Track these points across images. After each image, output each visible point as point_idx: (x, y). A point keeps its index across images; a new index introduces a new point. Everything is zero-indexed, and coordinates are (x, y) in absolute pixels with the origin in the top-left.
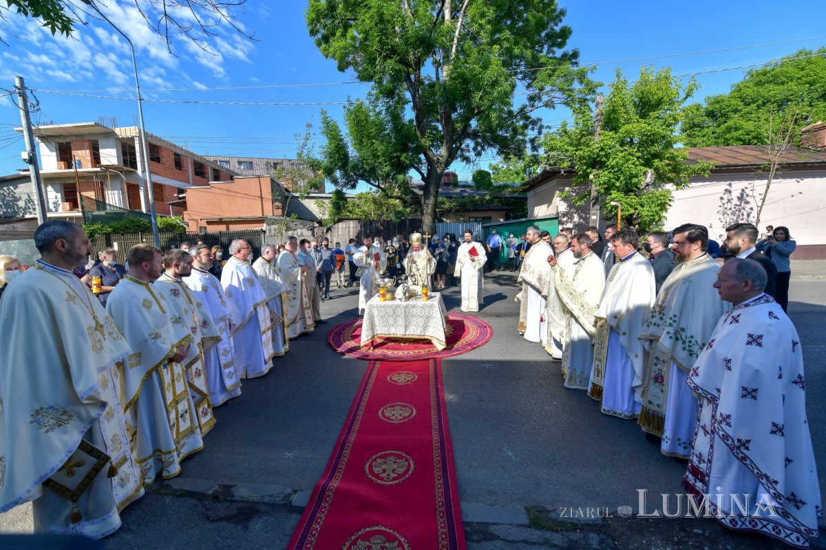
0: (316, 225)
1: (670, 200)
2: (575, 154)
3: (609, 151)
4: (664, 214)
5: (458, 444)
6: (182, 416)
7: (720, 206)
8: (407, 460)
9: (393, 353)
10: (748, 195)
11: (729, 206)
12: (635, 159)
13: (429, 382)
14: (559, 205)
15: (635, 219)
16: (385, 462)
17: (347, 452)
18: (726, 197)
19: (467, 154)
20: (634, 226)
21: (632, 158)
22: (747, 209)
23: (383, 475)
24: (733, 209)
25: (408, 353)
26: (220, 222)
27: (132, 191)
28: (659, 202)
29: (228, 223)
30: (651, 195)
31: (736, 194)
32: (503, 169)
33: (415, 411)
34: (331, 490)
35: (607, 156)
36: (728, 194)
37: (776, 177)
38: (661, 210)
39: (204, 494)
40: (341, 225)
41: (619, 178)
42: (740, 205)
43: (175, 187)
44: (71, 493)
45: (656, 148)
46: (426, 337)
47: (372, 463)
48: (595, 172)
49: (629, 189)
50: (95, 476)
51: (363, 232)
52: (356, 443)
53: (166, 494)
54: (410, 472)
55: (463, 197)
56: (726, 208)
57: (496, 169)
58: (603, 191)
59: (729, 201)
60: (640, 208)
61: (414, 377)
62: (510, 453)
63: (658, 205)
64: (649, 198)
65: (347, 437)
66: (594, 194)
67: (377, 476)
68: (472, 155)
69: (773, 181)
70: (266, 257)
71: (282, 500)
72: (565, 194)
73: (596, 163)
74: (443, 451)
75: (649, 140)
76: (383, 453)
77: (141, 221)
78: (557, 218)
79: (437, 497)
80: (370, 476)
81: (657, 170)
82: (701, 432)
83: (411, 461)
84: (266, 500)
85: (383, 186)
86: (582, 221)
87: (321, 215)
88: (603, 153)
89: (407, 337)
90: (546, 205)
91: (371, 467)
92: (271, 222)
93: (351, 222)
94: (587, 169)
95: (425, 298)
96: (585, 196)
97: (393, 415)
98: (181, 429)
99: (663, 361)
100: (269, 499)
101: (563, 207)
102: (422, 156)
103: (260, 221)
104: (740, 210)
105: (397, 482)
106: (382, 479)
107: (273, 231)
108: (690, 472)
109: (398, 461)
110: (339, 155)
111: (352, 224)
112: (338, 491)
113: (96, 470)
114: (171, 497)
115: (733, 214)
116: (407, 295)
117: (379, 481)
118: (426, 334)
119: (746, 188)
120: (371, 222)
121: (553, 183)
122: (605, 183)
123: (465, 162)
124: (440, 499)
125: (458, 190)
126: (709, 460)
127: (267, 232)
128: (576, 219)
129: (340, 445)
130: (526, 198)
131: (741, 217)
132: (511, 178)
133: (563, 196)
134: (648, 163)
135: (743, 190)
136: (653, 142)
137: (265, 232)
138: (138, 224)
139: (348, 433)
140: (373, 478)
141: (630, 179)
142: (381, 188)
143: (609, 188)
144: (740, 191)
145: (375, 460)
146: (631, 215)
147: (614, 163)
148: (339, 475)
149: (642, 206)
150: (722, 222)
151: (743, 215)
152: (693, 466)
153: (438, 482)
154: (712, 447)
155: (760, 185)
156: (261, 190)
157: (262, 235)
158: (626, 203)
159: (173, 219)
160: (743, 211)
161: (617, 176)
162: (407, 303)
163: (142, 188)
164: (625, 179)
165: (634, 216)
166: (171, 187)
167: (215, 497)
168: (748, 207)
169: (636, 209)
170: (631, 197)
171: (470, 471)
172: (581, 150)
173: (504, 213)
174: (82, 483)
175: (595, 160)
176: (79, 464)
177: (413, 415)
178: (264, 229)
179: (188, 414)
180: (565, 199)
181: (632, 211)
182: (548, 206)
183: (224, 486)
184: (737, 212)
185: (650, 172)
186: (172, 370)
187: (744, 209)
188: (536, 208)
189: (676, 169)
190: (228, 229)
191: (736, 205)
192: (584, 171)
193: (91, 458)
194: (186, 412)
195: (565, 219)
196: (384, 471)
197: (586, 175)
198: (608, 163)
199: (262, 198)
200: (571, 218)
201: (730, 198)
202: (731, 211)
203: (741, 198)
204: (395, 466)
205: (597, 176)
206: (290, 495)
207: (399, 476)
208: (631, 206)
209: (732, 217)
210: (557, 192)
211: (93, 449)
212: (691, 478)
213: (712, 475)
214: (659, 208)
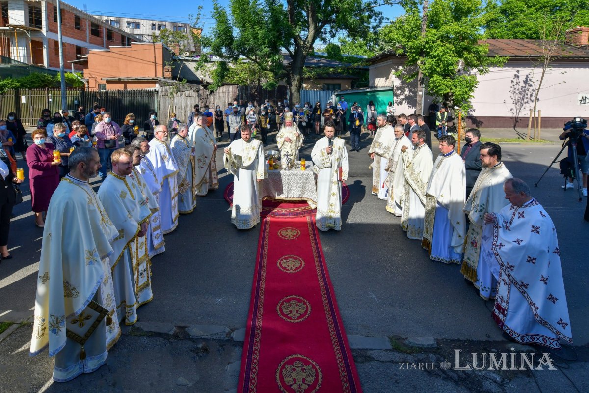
0: (202, 88)
1: (476, 84)
2: (407, 44)
3: (432, 44)
4: (471, 94)
5: (337, 290)
6: (141, 274)
7: (511, 87)
8: (305, 303)
9: (278, 210)
10: (530, 80)
11: (517, 87)
12: (451, 52)
13: (309, 237)
14: (394, 81)
15: (450, 96)
16: (290, 305)
17: (262, 297)
18: (515, 80)
19: (324, 36)
20: (450, 102)
21: (449, 51)
22: (530, 90)
23: (290, 315)
24: (520, 90)
25: (290, 210)
26: (119, 81)
27: (36, 48)
28: (468, 85)
29: (126, 83)
30: (461, 79)
31: (522, 78)
32: (349, 42)
33: (303, 264)
34: (259, 329)
35: (431, 48)
36: (516, 78)
37: (550, 65)
38: (470, 90)
39: (168, 334)
40: (222, 89)
41: (439, 65)
42: (525, 87)
43: (73, 45)
44: (81, 339)
45: (465, 43)
46: (303, 199)
47: (281, 306)
48: (421, 59)
49: (446, 74)
50: (98, 325)
51: (240, 95)
52: (266, 290)
53: (141, 335)
54: (309, 312)
55: (319, 67)
56: (515, 89)
57: (343, 42)
58: (427, 74)
59: (517, 83)
60: (453, 88)
61: (298, 233)
62: (374, 296)
63: (467, 87)
64: (461, 81)
65: (258, 285)
66: (420, 76)
67: (286, 316)
68: (328, 36)
69: (548, 69)
70: (182, 134)
71: (226, 337)
72: (399, 73)
73: (422, 52)
74: (328, 296)
75: (462, 37)
76: (287, 298)
77: (46, 76)
78: (392, 90)
79: (331, 331)
80: (281, 316)
81: (466, 59)
82: (502, 283)
83: (308, 304)
84: (214, 337)
85: (258, 61)
86: (411, 94)
87: (202, 76)
88: (427, 46)
89: (288, 199)
90: (384, 78)
91: (281, 310)
92: (162, 84)
93: (231, 87)
94: (416, 56)
95: (303, 168)
96: (414, 76)
97: (288, 266)
98: (140, 284)
99: (477, 232)
100: (216, 336)
101: (397, 83)
102: (292, 41)
103: (153, 82)
104: (525, 91)
105: (301, 320)
106: (290, 318)
107: (164, 93)
108: (497, 308)
109: (299, 304)
110: (226, 37)
111: (231, 88)
112: (264, 330)
113: (99, 321)
114: (145, 338)
115: (520, 93)
116: (289, 165)
117: (288, 320)
118: (303, 196)
119: (529, 74)
120: (247, 87)
121: (390, 62)
122: (429, 69)
123: (323, 42)
124: (333, 333)
125: (315, 60)
126: (507, 301)
127: (160, 93)
128: (407, 92)
129: (255, 292)
130: (368, 70)
131: (526, 96)
132: (356, 50)
133: (397, 74)
134: (460, 54)
135: (527, 76)
136: (463, 39)
137: (157, 92)
138: (42, 79)
139: (259, 281)
140: (284, 318)
141: (447, 66)
142: (258, 63)
143: (432, 72)
144: (525, 77)
145: (282, 303)
146: (448, 93)
147: (436, 53)
148: (260, 316)
149: (455, 86)
150: (512, 99)
151: (527, 95)
152: (497, 304)
153: (329, 320)
154: (509, 293)
155: (538, 71)
156: (155, 57)
157: (155, 95)
158: (444, 84)
159: (74, 75)
160: (527, 91)
161: (438, 63)
162: (290, 172)
163: (45, 46)
164: (444, 66)
165: (450, 94)
166: (70, 45)
167: (176, 336)
168: (531, 89)
169: (451, 89)
170: (447, 80)
171: (349, 311)
172: (412, 42)
173: (351, 81)
174: (89, 331)
175: (422, 50)
176: (88, 318)
177: (303, 266)
178: (157, 90)
179: (146, 272)
180: (399, 77)
181: (448, 91)
182: (386, 79)
183: (178, 327)
184: (523, 93)
185: (461, 61)
186: (137, 241)
187: (528, 91)
188: (377, 79)
189: (480, 59)
190: (125, 88)
191: (523, 87)
192: (414, 57)
193: (97, 312)
194: (145, 271)
195: (398, 92)
196: (291, 312)
197: (415, 61)
198: (432, 53)
199: (155, 63)
200: (404, 91)
201: (518, 81)
202: (519, 92)
203: (525, 82)
204: (298, 308)
205: (423, 63)
206: (229, 333)
207: (302, 316)
208: (448, 87)
209: (520, 96)
210: (393, 70)
211: (98, 306)
212: (496, 312)
213: (509, 311)
214: (468, 89)
